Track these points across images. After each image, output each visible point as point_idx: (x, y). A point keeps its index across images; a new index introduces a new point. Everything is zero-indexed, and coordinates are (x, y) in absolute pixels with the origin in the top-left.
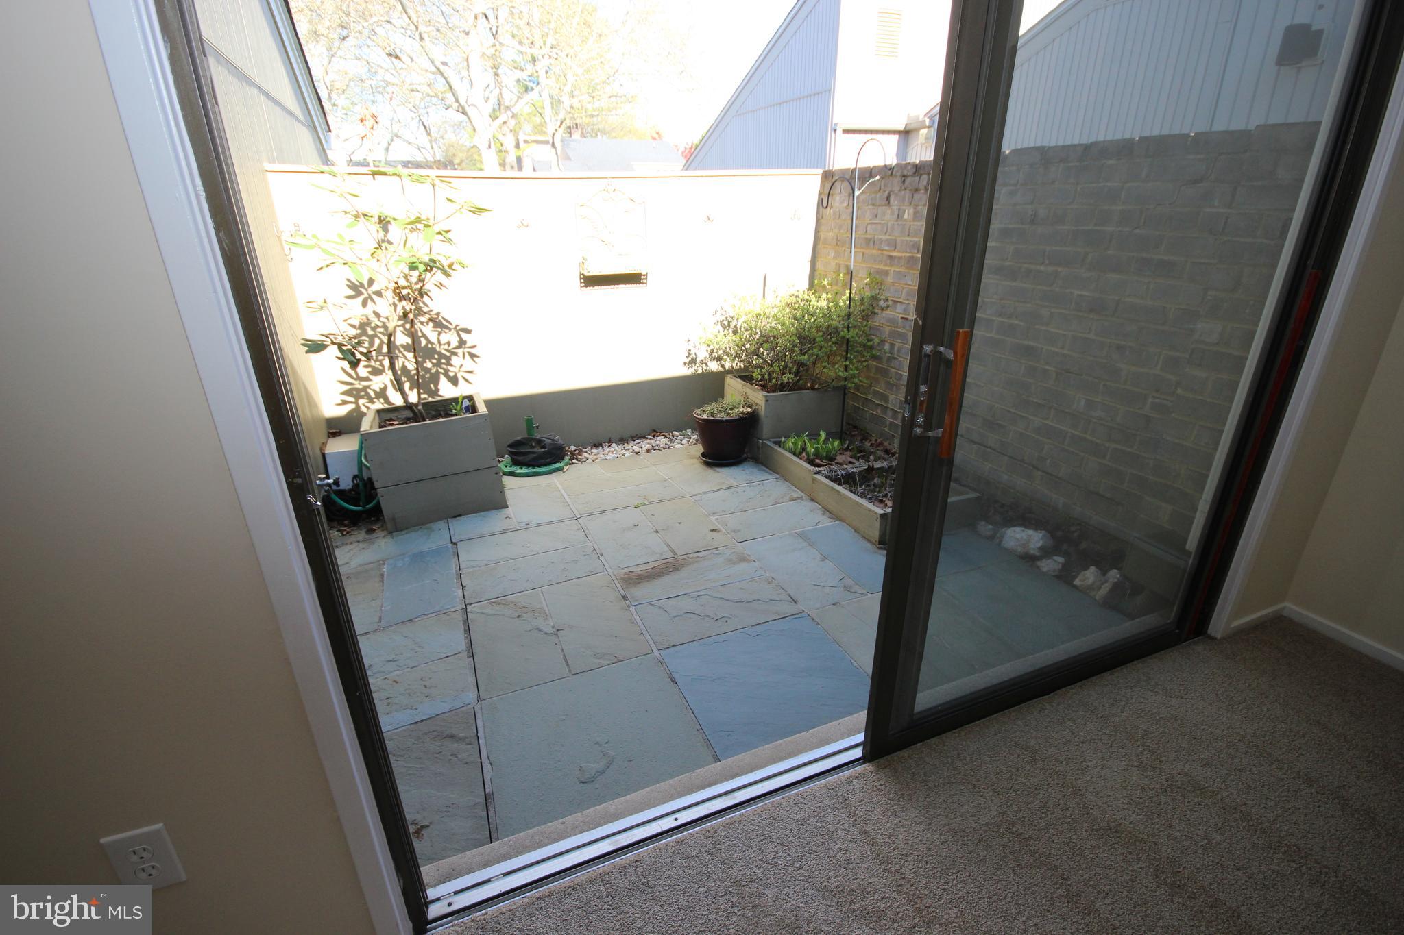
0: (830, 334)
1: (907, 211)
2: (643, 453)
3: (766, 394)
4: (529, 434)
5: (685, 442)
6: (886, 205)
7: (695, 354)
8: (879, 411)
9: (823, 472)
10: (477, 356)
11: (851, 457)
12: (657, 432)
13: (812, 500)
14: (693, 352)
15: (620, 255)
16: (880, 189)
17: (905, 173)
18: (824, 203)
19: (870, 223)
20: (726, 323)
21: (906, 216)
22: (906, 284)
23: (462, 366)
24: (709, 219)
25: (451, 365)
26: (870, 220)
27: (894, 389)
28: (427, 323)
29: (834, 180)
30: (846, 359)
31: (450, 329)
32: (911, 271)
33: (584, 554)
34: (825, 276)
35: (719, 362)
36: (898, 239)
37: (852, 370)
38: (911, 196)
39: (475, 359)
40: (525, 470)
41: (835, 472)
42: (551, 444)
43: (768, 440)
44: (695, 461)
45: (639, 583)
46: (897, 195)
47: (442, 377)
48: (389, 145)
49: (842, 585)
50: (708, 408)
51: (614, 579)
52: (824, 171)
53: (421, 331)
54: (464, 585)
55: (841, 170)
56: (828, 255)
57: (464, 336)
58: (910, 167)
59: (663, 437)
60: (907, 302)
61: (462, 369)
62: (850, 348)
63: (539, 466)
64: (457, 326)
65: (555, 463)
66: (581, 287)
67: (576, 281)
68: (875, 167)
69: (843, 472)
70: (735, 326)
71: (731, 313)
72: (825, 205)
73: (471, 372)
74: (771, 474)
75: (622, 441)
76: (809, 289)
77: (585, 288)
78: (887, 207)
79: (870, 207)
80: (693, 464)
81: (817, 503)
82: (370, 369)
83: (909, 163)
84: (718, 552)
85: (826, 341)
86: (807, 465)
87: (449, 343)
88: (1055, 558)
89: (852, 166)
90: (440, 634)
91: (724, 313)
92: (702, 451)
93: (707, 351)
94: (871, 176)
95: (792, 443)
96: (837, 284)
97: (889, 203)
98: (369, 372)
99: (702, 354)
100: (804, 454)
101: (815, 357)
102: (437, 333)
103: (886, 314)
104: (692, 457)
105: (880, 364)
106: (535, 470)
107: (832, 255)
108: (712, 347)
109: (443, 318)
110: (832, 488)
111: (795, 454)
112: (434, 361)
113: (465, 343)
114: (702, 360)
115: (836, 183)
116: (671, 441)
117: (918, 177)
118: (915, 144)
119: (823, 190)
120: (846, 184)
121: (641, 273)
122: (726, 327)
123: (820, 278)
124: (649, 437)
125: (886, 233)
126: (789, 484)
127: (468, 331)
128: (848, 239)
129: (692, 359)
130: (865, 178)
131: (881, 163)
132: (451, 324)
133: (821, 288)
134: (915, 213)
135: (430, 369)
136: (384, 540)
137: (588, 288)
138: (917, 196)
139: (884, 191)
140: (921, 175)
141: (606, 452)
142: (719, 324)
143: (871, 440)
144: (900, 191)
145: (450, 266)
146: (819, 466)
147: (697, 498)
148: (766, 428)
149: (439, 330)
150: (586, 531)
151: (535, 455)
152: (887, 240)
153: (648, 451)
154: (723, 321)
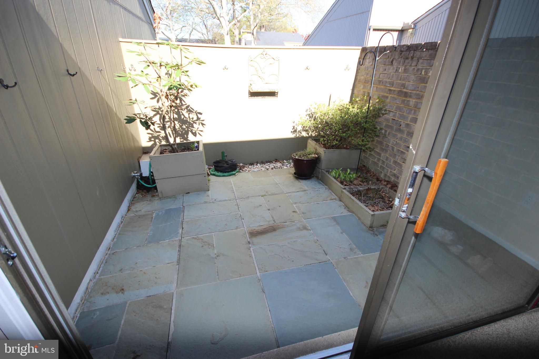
0: (357, 124)
1: (401, 68)
2: (270, 169)
3: (325, 149)
4: (222, 159)
5: (288, 166)
6: (390, 65)
7: (296, 128)
8: (376, 160)
9: (347, 189)
10: (205, 125)
11: (361, 181)
12: (277, 160)
13: (340, 201)
14: (295, 127)
15: (267, 83)
16: (389, 57)
17: (402, 49)
18: (360, 64)
19: (382, 73)
20: (311, 115)
21: (400, 71)
22: (396, 103)
23: (198, 128)
24: (307, 68)
25: (194, 127)
26: (382, 72)
27: (385, 151)
28: (185, 109)
29: (367, 52)
30: (363, 136)
31: (193, 112)
32: (399, 97)
33: (236, 217)
34: (358, 97)
35: (306, 132)
36: (395, 81)
37: (365, 141)
38: (404, 61)
39: (204, 126)
40: (219, 174)
41: (352, 189)
42: (231, 163)
43: (324, 170)
44: (291, 175)
45: (257, 235)
46: (396, 60)
47: (190, 132)
48: (191, 32)
49: (350, 248)
50: (299, 153)
51: (246, 232)
52: (362, 48)
53: (182, 112)
54: (183, 227)
55: (371, 47)
56: (360, 87)
57: (199, 115)
58: (405, 47)
59: (279, 163)
60: (395, 112)
61: (198, 130)
62: (366, 131)
63: (225, 172)
64: (196, 111)
65: (232, 171)
66: (249, 96)
67: (247, 94)
68: (387, 46)
69: (356, 190)
70: (315, 117)
71: (313, 111)
72: (361, 64)
73: (202, 131)
74: (323, 185)
75: (262, 163)
76: (350, 102)
77: (250, 97)
78: (391, 66)
79: (383, 65)
80: (290, 177)
81: (343, 202)
82: (160, 128)
83: (405, 45)
84: (294, 223)
85: (355, 128)
86: (339, 184)
87: (193, 118)
88: (458, 246)
89: (377, 45)
90: (168, 251)
91: (311, 111)
92: (295, 171)
93: (302, 127)
94: (385, 51)
95: (334, 173)
96: (363, 101)
97: (392, 64)
98: (160, 129)
99: (299, 128)
100: (339, 179)
101: (348, 135)
102: (188, 113)
103: (385, 116)
104: (290, 174)
105: (379, 139)
106: (223, 174)
107: (362, 87)
108: (304, 126)
109: (191, 108)
110: (350, 197)
111: (335, 178)
112: (187, 125)
113: (200, 119)
114: (299, 131)
115: (368, 53)
116: (283, 165)
117: (409, 52)
118: (405, 36)
119: (361, 57)
120: (372, 54)
121: (275, 92)
122: (311, 117)
123: (355, 97)
124: (274, 162)
125: (389, 78)
126: (331, 191)
127: (201, 114)
128: (370, 81)
129: (295, 130)
130: (382, 51)
131: (391, 44)
132: (194, 110)
133: (355, 102)
134: (405, 69)
135: (185, 129)
136: (158, 201)
137: (252, 97)
138: (407, 61)
139: (391, 58)
140: (410, 51)
141: (255, 168)
142: (308, 115)
143: (370, 173)
144: (399, 58)
145: (191, 86)
146: (346, 185)
147: (290, 194)
148: (323, 165)
149: (189, 112)
150: (239, 206)
151: (224, 168)
152: (389, 82)
153: (272, 169)
154: (310, 114)
